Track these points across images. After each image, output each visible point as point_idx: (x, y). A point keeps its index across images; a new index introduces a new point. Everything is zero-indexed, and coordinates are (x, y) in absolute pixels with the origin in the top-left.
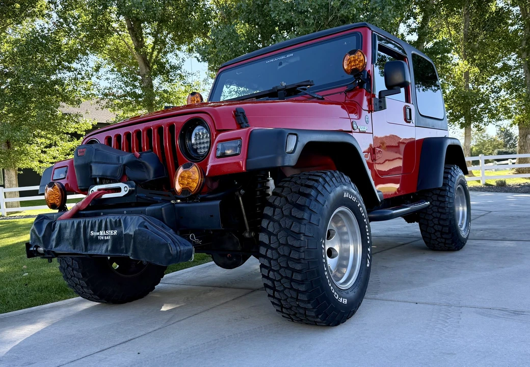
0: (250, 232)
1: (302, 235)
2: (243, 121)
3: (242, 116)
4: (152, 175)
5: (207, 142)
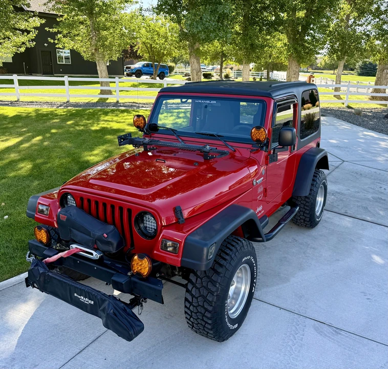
0: (179, 272)
2: (180, 217)
3: (179, 213)
4: (115, 249)
5: (154, 226)
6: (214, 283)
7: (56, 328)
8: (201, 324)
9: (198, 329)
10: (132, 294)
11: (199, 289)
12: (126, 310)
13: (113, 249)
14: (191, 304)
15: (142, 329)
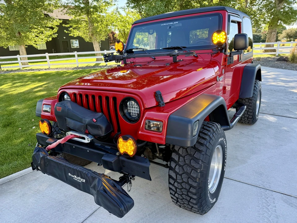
0: (160, 154)
1: (198, 179)
2: (160, 100)
3: (160, 97)
4: (104, 132)
5: (137, 111)
6: (197, 160)
7: (61, 204)
8: (186, 199)
9: (183, 204)
10: (121, 173)
11: (182, 167)
12: (116, 187)
13: (102, 133)
14: (175, 180)
15: (133, 205)
